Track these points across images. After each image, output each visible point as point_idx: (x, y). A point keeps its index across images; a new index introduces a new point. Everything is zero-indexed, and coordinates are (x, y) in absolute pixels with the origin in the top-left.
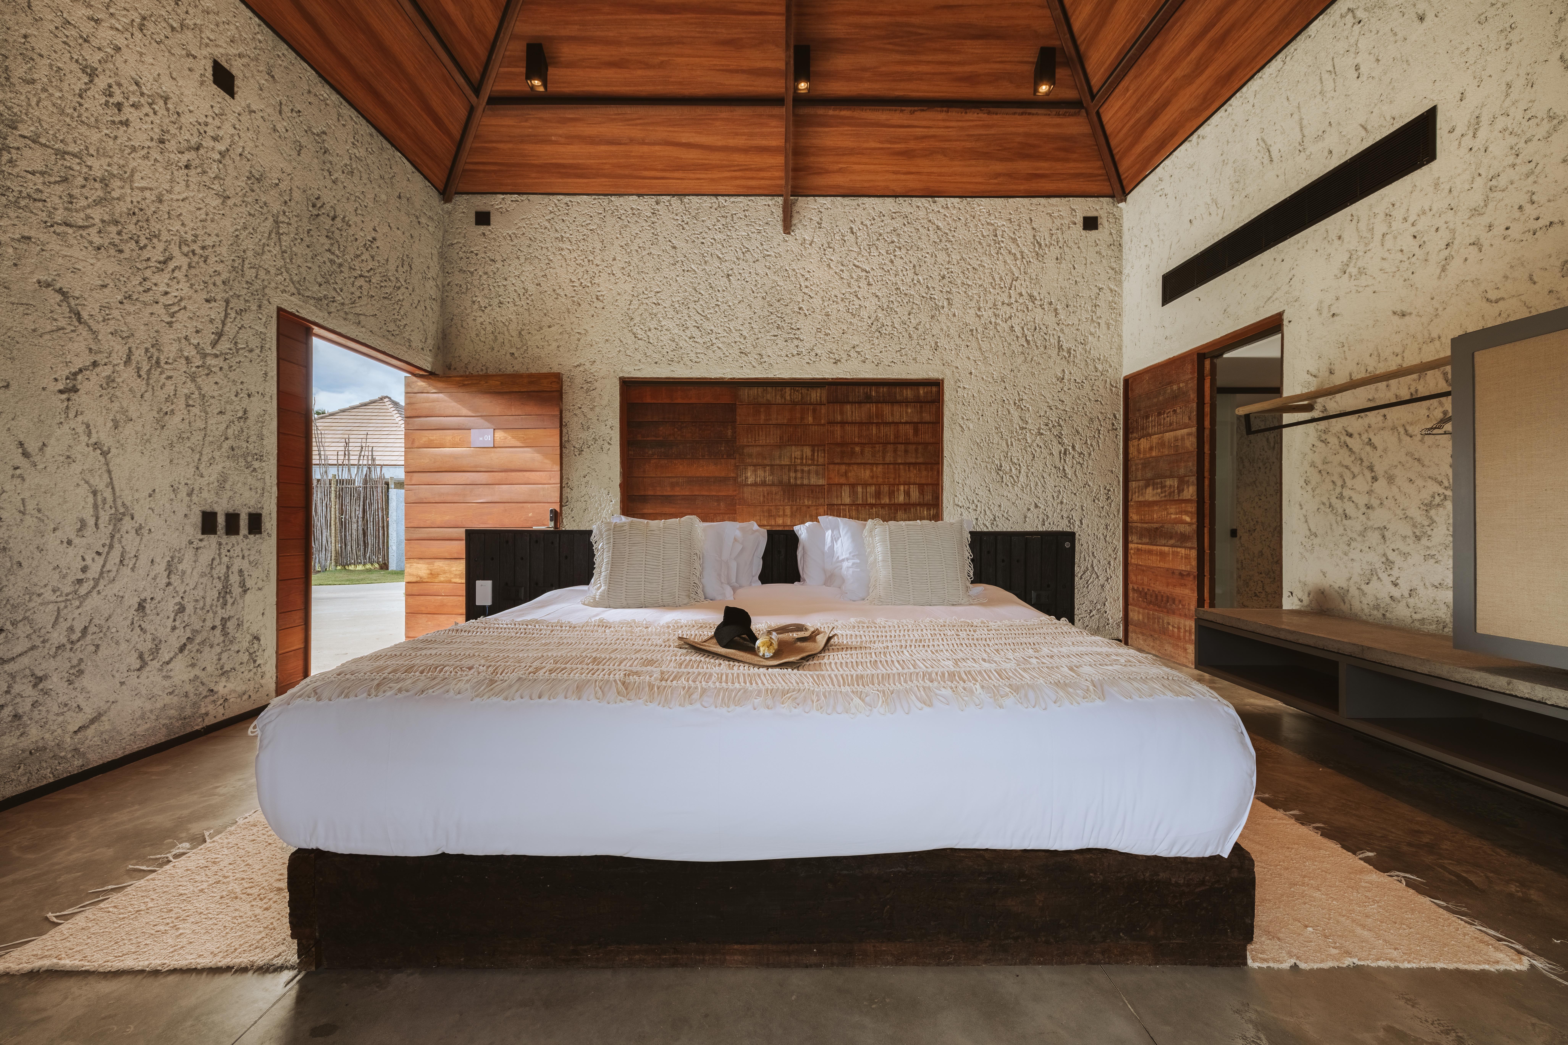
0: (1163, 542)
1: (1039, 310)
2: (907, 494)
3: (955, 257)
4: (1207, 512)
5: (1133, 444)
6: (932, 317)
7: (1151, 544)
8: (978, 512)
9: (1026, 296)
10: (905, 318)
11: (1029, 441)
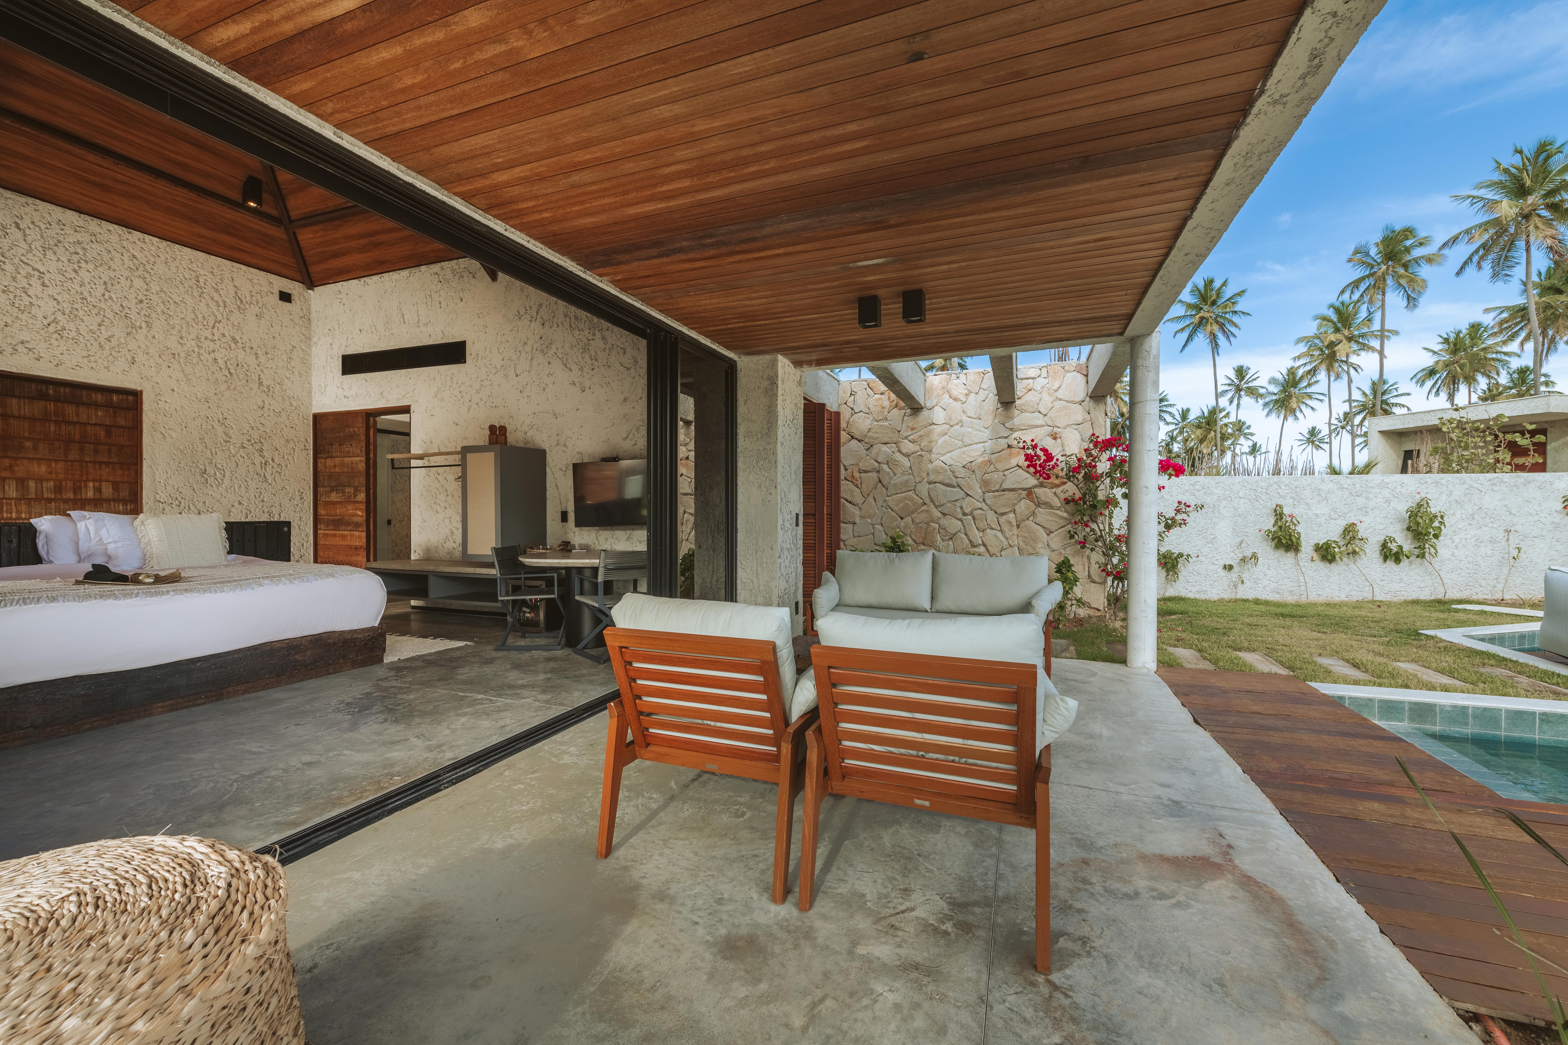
0: (344, 528)
1: (241, 351)
2: (98, 490)
3: (155, 287)
4: (372, 509)
5: (321, 462)
6: (128, 334)
7: (335, 530)
8: (182, 507)
9: (228, 338)
10: (95, 328)
11: (233, 452)
